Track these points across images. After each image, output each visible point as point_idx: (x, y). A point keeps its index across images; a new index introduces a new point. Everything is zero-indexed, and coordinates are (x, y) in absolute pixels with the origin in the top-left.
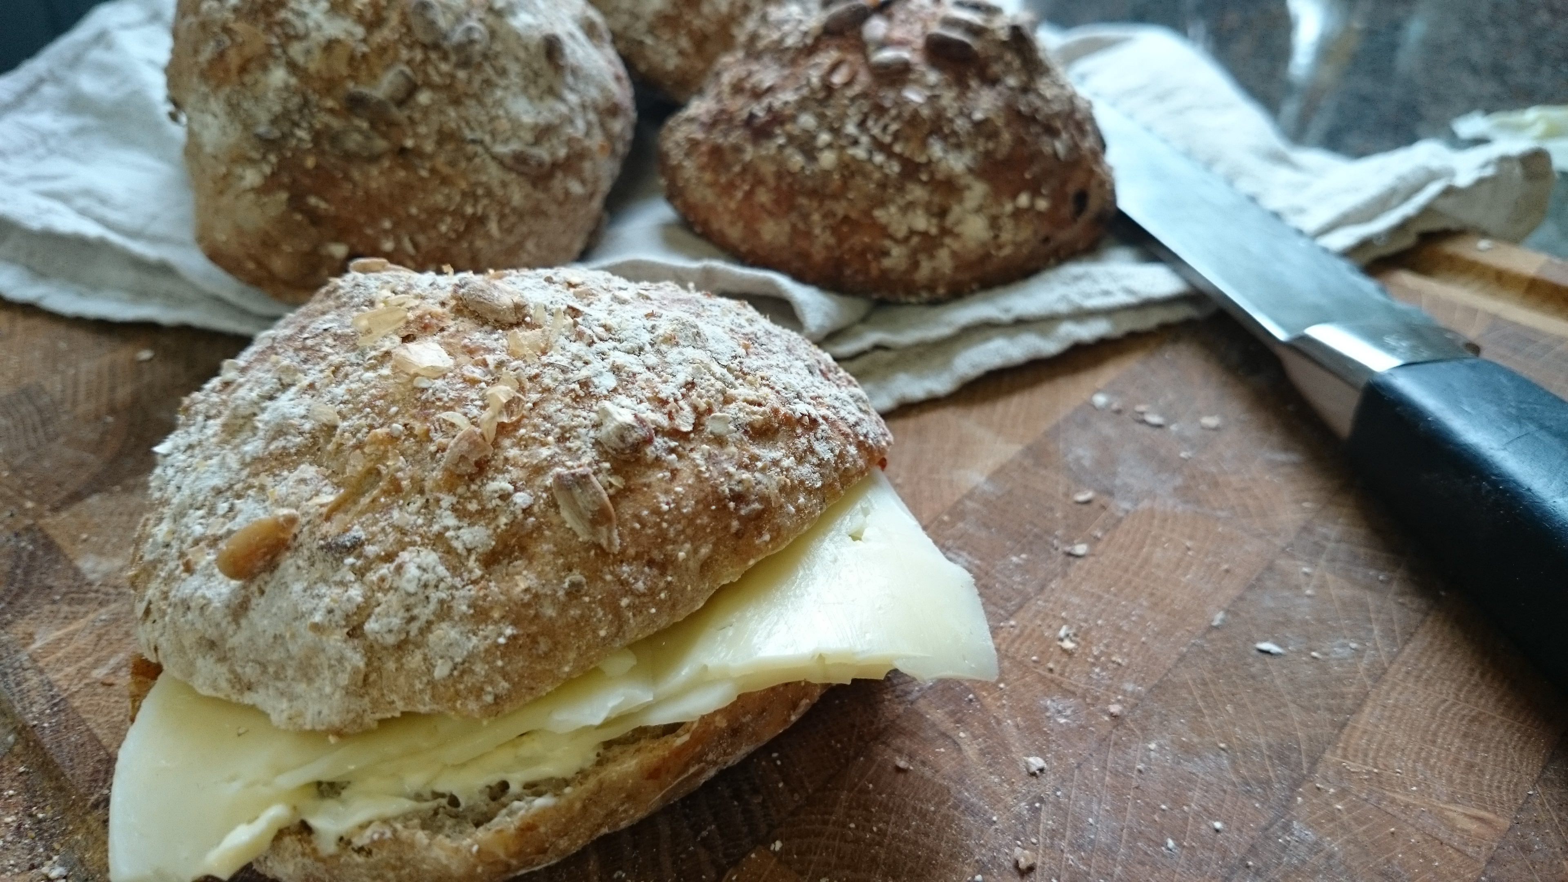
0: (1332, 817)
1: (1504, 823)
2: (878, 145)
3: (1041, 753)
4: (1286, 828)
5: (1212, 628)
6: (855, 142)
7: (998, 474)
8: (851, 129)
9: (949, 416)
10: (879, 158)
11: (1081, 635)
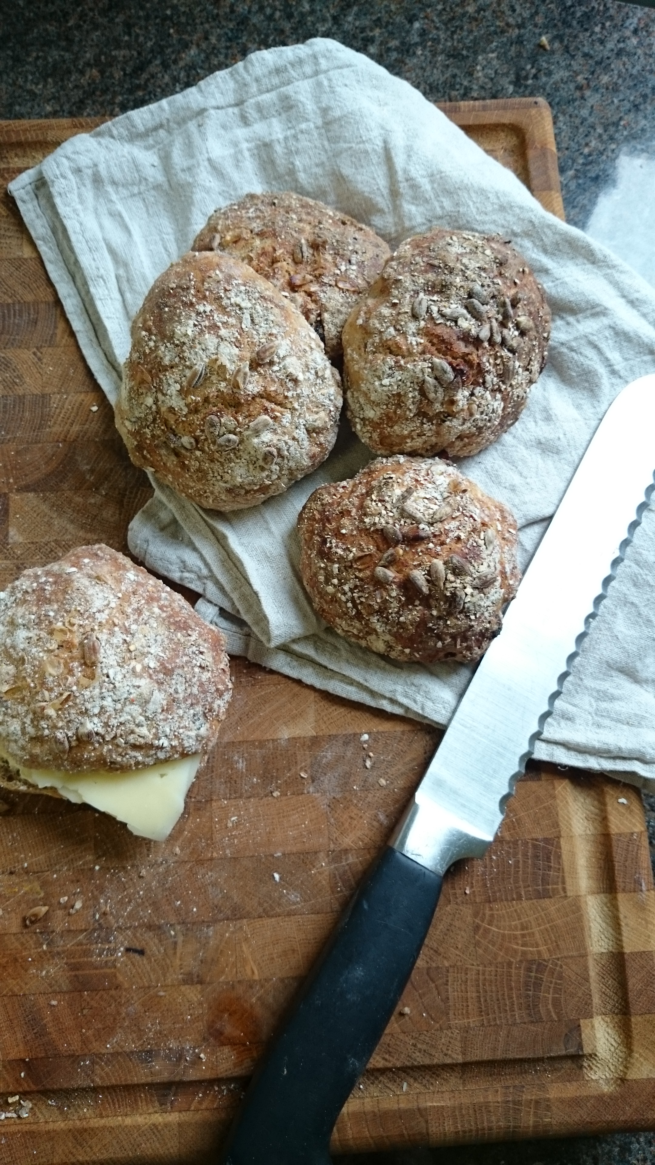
0: (222, 936)
1: (256, 977)
2: (353, 600)
3: (182, 850)
4: (208, 927)
5: (272, 856)
6: (345, 594)
7: (293, 740)
8: (346, 588)
9: (312, 696)
10: (350, 605)
11: (237, 825)
